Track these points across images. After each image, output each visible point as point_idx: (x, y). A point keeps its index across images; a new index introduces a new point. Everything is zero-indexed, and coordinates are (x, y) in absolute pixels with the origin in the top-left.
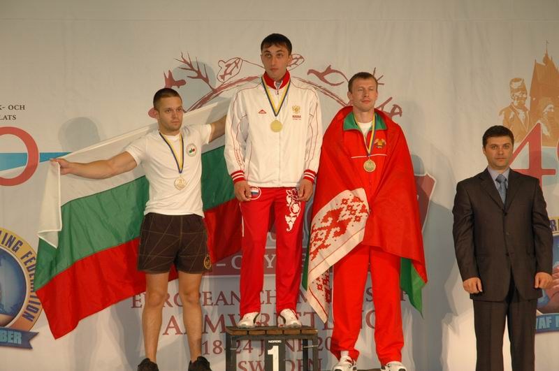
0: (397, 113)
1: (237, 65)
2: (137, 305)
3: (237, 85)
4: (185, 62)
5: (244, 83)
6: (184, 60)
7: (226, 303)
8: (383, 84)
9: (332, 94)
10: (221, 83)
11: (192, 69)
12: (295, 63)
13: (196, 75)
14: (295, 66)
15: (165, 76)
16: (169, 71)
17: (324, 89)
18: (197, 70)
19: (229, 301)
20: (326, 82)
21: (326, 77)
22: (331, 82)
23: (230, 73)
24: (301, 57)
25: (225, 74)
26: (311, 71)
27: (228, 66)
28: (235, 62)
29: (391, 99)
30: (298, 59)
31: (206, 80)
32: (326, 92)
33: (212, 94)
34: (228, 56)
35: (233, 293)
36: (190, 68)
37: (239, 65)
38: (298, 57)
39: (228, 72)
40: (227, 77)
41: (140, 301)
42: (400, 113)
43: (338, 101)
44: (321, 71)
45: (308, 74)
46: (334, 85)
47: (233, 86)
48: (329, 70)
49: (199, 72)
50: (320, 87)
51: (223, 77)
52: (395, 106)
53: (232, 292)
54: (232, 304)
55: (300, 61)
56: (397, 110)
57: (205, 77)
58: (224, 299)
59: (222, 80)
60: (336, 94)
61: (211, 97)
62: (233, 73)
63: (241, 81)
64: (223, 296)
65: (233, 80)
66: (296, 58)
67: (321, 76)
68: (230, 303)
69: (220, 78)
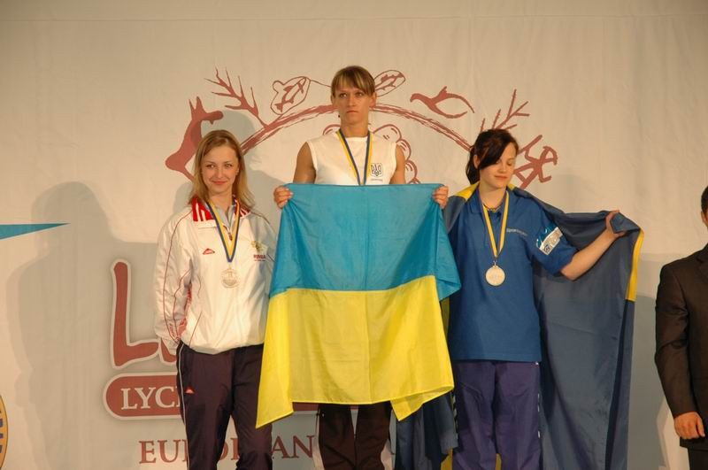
0: (550, 160)
1: (301, 87)
2: (148, 459)
3: (301, 118)
4: (222, 83)
5: (311, 115)
6: (221, 80)
7: (285, 455)
8: (528, 115)
9: (448, 131)
10: (277, 116)
11: (233, 94)
12: (391, 85)
13: (238, 103)
14: (391, 88)
15: (191, 106)
16: (198, 98)
17: (437, 124)
18: (240, 95)
19: (290, 452)
20: (440, 112)
21: (440, 105)
22: (447, 113)
23: (291, 101)
24: (401, 75)
25: (284, 101)
26: (415, 97)
27: (288, 89)
28: (298, 83)
29: (539, 138)
30: (395, 78)
31: (255, 111)
32: (439, 128)
33: (263, 133)
34: (288, 74)
35: (296, 440)
36: (228, 93)
37: (305, 88)
38: (396, 74)
39: (288, 98)
40: (286, 107)
41: (152, 452)
42: (555, 160)
43: (457, 142)
44: (432, 95)
45: (411, 101)
46: (451, 117)
47: (296, 120)
48: (443, 95)
49: (242, 99)
50: (430, 120)
51: (280, 106)
52: (547, 149)
53: (295, 437)
54: (295, 456)
55: (400, 80)
56: (550, 155)
57: (252, 106)
58: (282, 449)
59: (279, 112)
60: (455, 130)
61: (262, 138)
62: (296, 100)
63: (308, 112)
64: (281, 445)
65: (296, 110)
66: (393, 77)
67: (431, 103)
68: (292, 455)
69: (275, 108)
